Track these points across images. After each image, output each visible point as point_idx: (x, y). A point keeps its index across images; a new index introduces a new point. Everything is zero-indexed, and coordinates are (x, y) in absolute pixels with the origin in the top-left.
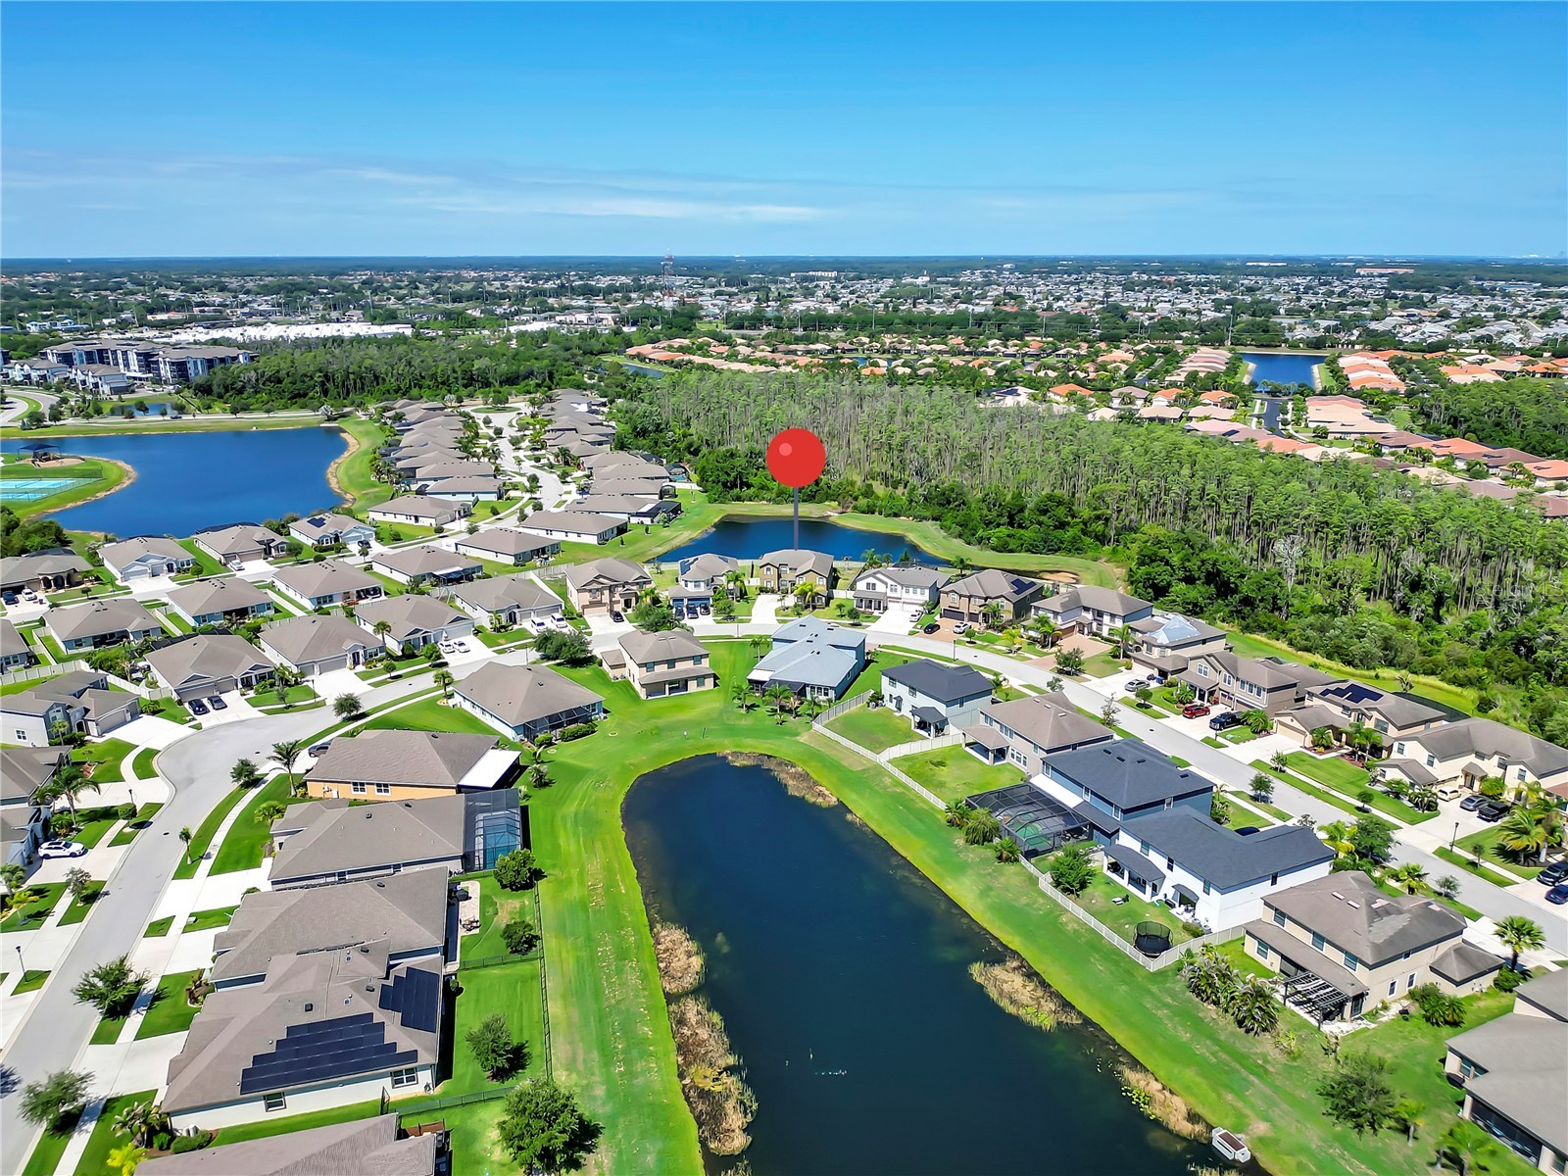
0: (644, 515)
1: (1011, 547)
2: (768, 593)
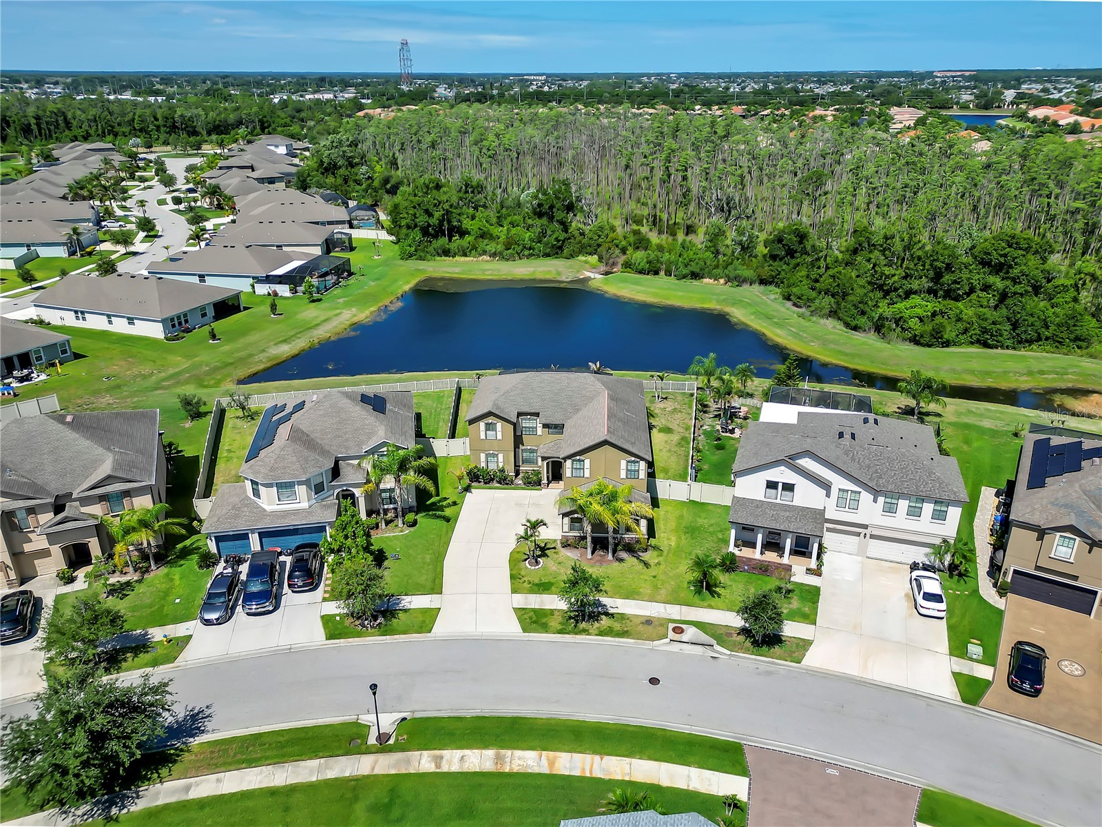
0: (280, 280)
1: (949, 334)
2: (491, 485)
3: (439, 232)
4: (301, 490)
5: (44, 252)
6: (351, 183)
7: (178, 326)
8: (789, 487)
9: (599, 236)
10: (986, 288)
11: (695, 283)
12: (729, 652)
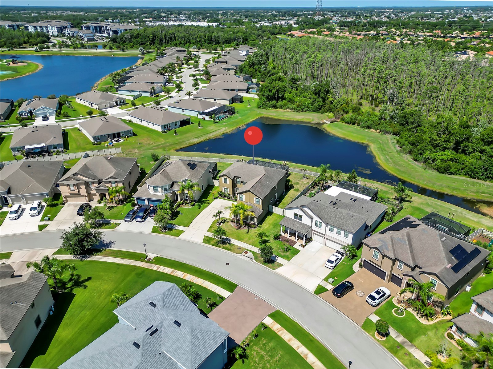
1: (455, 170)
2: (225, 198)
3: (273, 98)
4: (160, 189)
5: (144, 94)
6: (257, 72)
7: (167, 128)
8: (301, 217)
9: (338, 105)
10: (482, 151)
11: (367, 130)
12: (255, 262)
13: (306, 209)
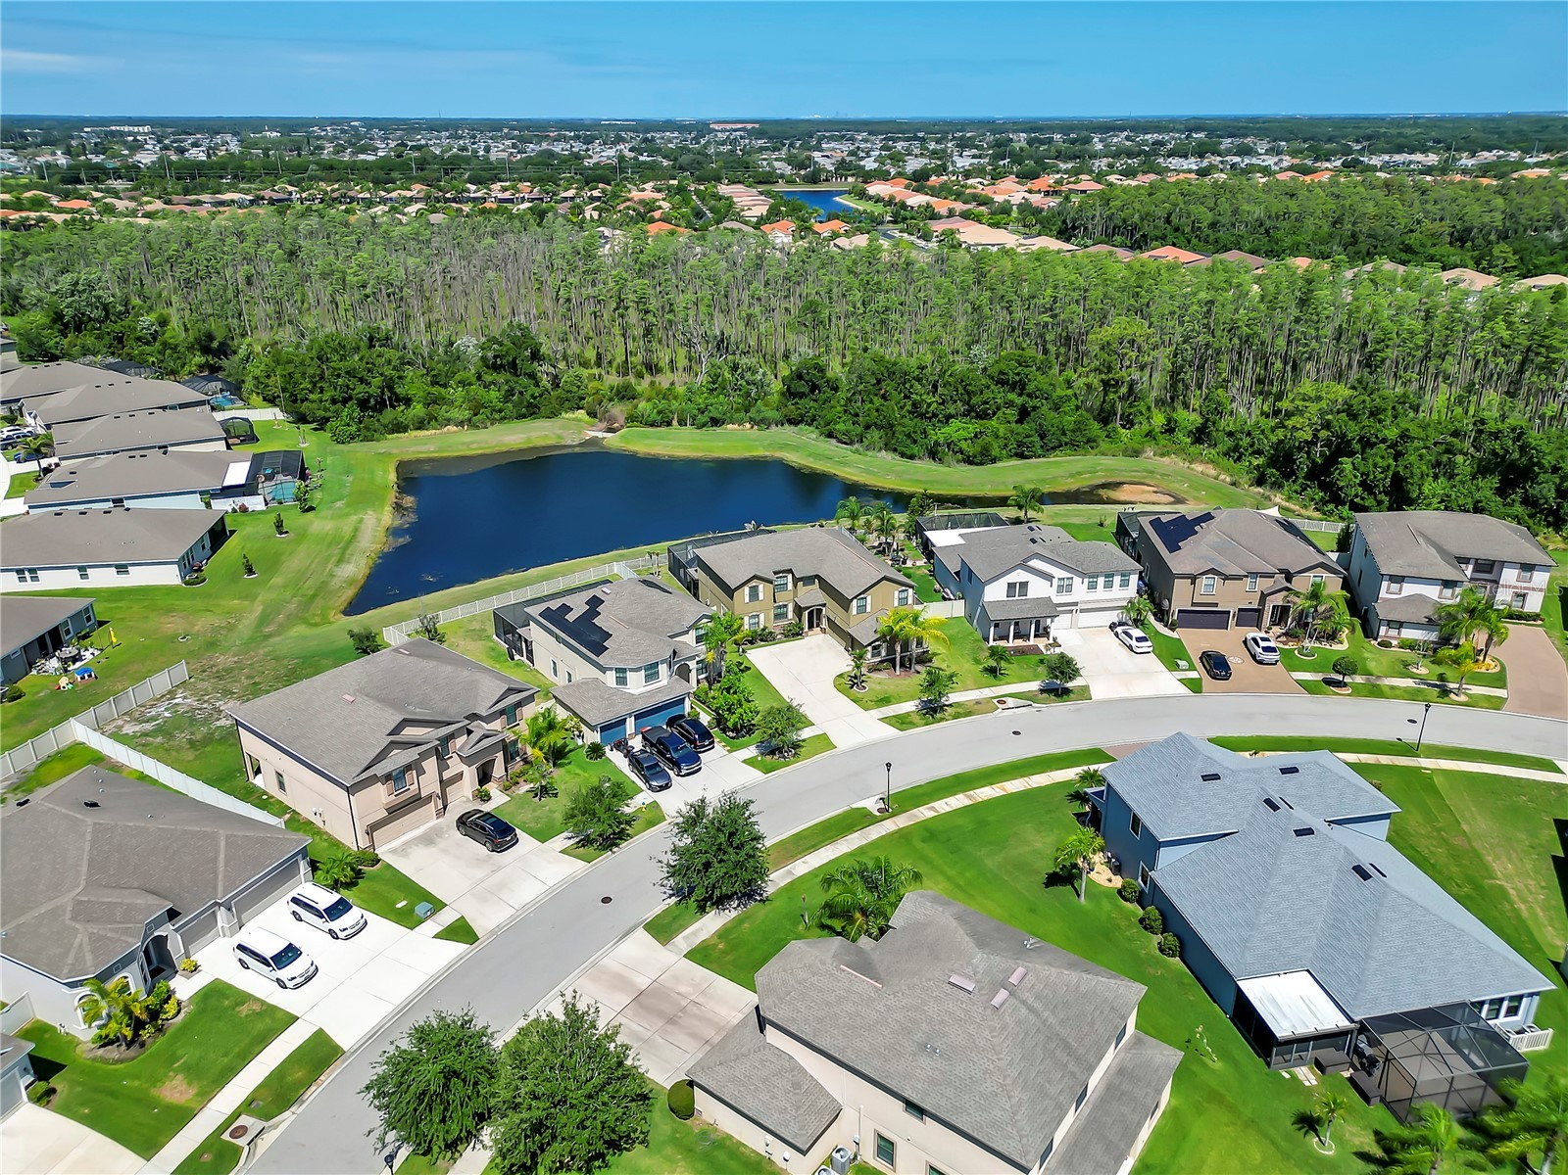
0: (246, 490)
1: (995, 452)
3: (380, 406)
4: (663, 669)
7: (191, 567)
8: (1024, 585)
9: (579, 387)
10: (1010, 404)
11: (719, 430)
12: (1043, 706)
13: (1035, 563)
